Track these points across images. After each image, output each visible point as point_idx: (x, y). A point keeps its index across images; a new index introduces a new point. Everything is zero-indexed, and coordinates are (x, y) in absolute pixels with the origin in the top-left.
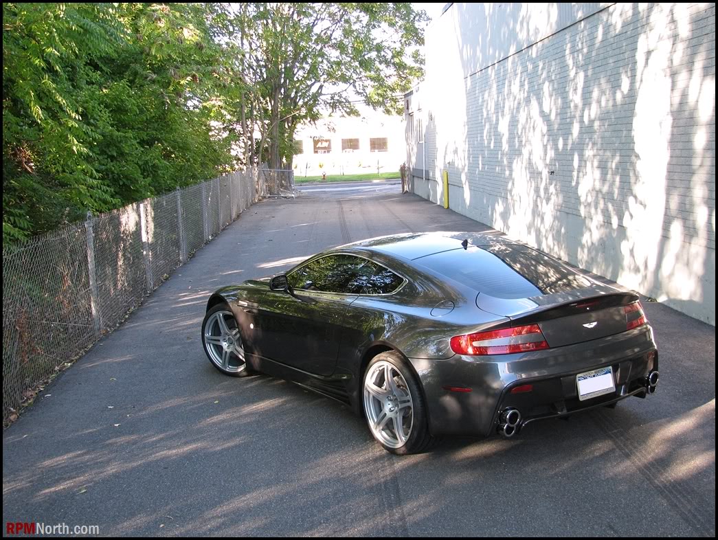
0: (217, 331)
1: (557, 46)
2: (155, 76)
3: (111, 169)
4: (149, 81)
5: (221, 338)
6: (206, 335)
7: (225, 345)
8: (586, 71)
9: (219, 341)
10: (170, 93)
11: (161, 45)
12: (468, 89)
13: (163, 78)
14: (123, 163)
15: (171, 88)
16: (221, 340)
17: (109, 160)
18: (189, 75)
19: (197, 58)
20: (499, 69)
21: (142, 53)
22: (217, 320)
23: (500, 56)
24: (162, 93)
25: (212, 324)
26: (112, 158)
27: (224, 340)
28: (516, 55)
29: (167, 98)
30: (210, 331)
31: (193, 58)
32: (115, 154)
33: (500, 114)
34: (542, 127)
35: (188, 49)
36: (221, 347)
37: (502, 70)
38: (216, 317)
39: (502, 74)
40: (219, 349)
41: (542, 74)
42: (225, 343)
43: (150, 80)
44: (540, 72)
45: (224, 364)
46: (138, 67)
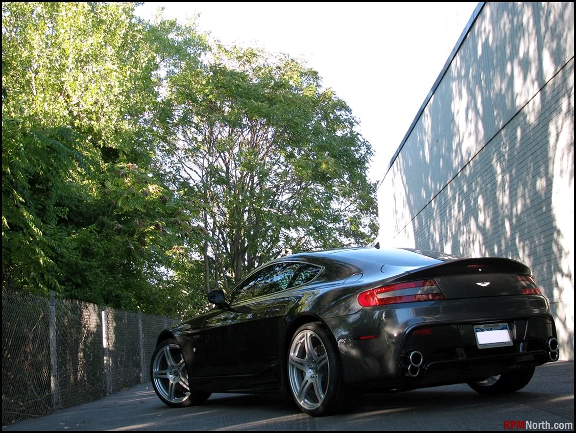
0: (164, 366)
1: (486, 158)
2: (120, 226)
3: (75, 295)
4: (115, 231)
5: (168, 372)
6: (155, 370)
7: (171, 377)
8: (510, 172)
9: (166, 374)
10: (134, 241)
11: (127, 198)
12: (416, 228)
13: (129, 227)
14: (87, 290)
15: (136, 236)
16: (168, 374)
17: (74, 287)
18: (153, 224)
19: (161, 211)
20: (440, 199)
21: (109, 206)
22: (164, 355)
23: (440, 187)
24: (127, 241)
25: (160, 359)
26: (78, 286)
27: (170, 373)
28: (453, 181)
29: (131, 245)
30: (158, 367)
31: (157, 211)
32: (80, 281)
33: (444, 241)
34: (479, 237)
35: (153, 202)
36: (168, 380)
37: (443, 199)
38: (163, 351)
39: (443, 202)
40: (165, 382)
41: (476, 188)
42: (172, 376)
43: (117, 229)
44: (474, 188)
45: (170, 397)
46: (106, 219)
